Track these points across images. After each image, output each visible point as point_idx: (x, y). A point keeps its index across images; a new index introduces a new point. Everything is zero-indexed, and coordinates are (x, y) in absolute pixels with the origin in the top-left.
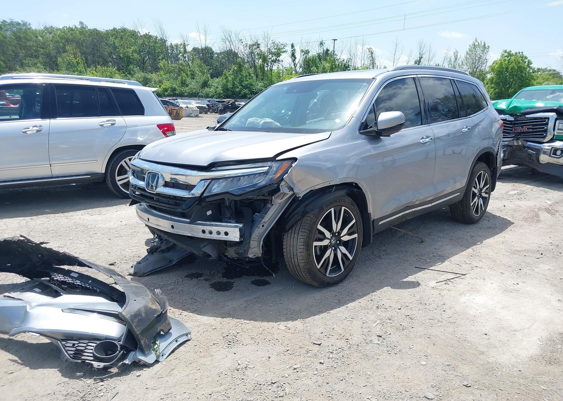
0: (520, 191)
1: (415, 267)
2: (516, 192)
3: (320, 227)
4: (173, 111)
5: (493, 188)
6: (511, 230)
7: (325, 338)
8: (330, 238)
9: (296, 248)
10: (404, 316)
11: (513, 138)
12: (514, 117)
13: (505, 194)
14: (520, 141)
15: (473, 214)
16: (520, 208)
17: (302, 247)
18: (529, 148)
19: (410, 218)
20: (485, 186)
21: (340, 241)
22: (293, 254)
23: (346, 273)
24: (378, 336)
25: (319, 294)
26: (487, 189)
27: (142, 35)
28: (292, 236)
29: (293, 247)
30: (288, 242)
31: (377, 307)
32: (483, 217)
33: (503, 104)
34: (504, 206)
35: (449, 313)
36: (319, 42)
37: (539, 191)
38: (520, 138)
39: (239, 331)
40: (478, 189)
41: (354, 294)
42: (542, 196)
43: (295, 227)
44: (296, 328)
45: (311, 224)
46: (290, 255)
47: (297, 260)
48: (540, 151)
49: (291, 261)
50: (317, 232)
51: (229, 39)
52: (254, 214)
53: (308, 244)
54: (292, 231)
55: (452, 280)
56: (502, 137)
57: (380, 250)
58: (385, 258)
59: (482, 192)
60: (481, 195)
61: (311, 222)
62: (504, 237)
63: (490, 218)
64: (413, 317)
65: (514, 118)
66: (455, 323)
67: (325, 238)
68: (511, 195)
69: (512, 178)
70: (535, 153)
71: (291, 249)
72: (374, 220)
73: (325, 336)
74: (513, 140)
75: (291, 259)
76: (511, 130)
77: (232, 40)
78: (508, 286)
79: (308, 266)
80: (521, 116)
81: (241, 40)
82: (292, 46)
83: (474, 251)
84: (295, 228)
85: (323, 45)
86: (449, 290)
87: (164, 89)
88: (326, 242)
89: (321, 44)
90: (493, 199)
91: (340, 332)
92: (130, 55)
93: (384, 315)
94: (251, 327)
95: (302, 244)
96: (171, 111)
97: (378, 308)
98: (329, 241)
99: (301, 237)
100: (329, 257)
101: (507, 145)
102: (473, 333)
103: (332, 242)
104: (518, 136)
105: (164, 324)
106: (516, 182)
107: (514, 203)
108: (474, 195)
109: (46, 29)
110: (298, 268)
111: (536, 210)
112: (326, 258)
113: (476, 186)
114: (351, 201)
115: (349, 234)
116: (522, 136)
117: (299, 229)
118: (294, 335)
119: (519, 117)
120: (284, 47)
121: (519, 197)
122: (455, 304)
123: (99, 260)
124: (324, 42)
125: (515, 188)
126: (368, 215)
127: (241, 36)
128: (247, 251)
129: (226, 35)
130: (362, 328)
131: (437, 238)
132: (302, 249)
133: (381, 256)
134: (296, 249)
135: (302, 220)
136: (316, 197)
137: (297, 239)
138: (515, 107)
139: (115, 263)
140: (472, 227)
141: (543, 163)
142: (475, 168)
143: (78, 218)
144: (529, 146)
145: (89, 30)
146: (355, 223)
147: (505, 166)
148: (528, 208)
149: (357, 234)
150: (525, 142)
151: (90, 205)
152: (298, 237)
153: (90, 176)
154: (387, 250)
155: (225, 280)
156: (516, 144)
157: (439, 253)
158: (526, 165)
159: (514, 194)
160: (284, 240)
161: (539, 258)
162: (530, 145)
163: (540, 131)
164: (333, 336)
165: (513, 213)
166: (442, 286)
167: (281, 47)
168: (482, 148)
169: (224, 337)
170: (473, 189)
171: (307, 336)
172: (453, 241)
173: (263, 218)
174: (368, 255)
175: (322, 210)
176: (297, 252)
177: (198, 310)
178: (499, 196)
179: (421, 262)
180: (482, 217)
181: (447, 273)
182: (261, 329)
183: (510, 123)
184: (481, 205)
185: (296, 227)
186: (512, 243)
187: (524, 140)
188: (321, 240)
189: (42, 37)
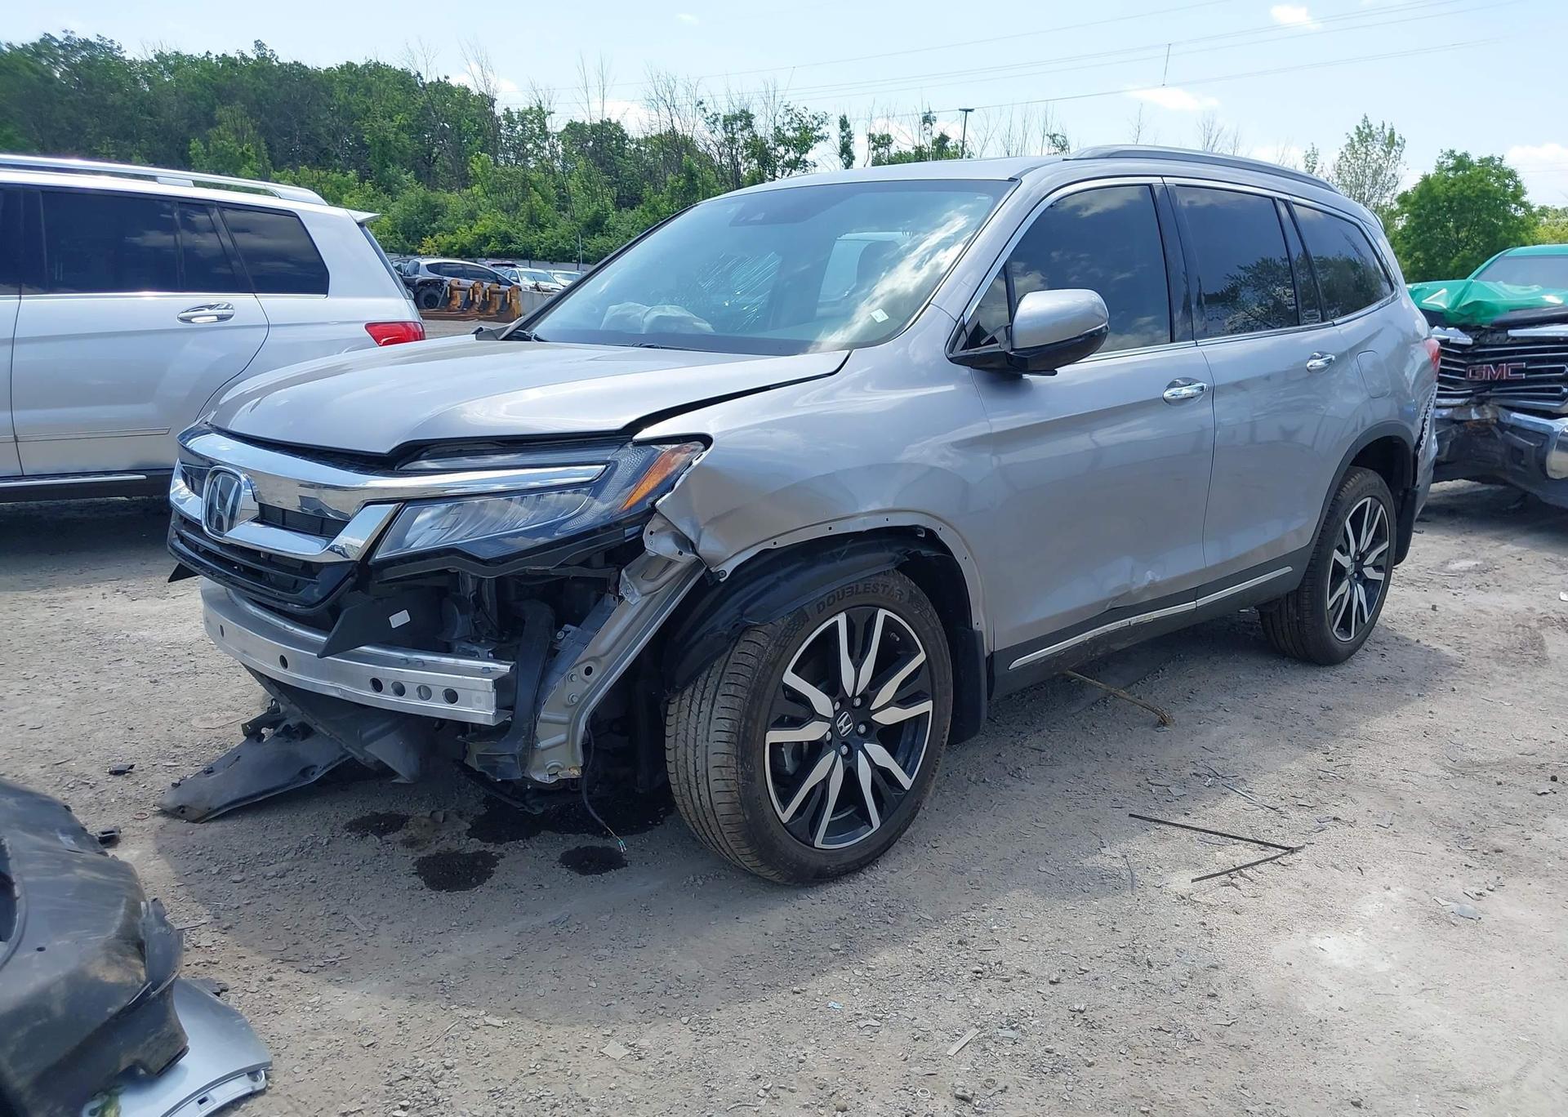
0: (1484, 560)
1: (1131, 815)
2: (1471, 563)
3: (791, 679)
4: (494, 296)
5: (1400, 552)
6: (1454, 690)
7: (763, 1102)
8: (832, 716)
9: (704, 749)
10: (1064, 1014)
11: (1468, 399)
12: (1474, 334)
13: (1439, 570)
14: (1490, 407)
15: (1333, 637)
16: (1483, 616)
17: (724, 748)
18: (1516, 429)
19: (1124, 645)
20: (1374, 544)
21: (871, 725)
22: (696, 771)
23: (888, 836)
24: (957, 1097)
25: (783, 914)
26: (1380, 555)
27: (428, 82)
28: (695, 708)
29: (696, 746)
30: (681, 727)
31: (977, 972)
32: (1366, 644)
33: (1441, 296)
34: (1434, 608)
35: (1230, 1001)
36: (921, 117)
37: (1542, 563)
38: (1489, 398)
39: (456, 1061)
40: (1353, 553)
41: (906, 914)
42: (1551, 579)
43: (705, 675)
44: (668, 1053)
45: (760, 667)
46: (685, 771)
47: (707, 793)
48: (1548, 440)
49: (690, 793)
50: (781, 696)
51: (669, 101)
52: (559, 627)
53: (744, 736)
54: (694, 689)
55: (1248, 872)
56: (1435, 394)
57: (1022, 745)
58: (1034, 779)
59: (1365, 564)
60: (1360, 573)
61: (759, 661)
62: (1431, 715)
63: (1386, 647)
64: (1100, 1015)
65: (1474, 337)
66: (1247, 1052)
67: (813, 715)
68: (1457, 574)
69: (1460, 519)
70: (1532, 444)
71: (690, 751)
72: (992, 653)
73: (761, 1093)
74: (1466, 404)
75: (689, 787)
76: (1463, 374)
77: (677, 103)
78: (1443, 903)
79: (744, 815)
80: (1493, 332)
81: (701, 103)
82: (844, 124)
83: (1332, 760)
84: (703, 682)
85: (931, 124)
86: (1237, 908)
87: (480, 236)
88: (813, 732)
89: (927, 119)
90: (1400, 584)
91: (824, 1074)
92: (392, 137)
93: (995, 1005)
94: (501, 1044)
95: (724, 737)
96: (488, 298)
97: (979, 975)
98: (828, 726)
99: (722, 714)
100: (825, 782)
101: (1447, 419)
102: (1309, 1097)
103: (841, 728)
104: (1485, 392)
105: (151, 1039)
106: (1470, 532)
107: (1466, 598)
108: (1339, 572)
109: (161, 57)
110: (711, 820)
111: (1534, 624)
112: (815, 786)
113: (1345, 547)
114: (911, 592)
115: (901, 701)
116: (1494, 392)
117: (719, 683)
118: (651, 1083)
119: (1489, 335)
120: (821, 125)
121: (1479, 580)
122: (1252, 966)
123: (84, 755)
124: (935, 115)
125: (1468, 551)
126: (974, 638)
127: (702, 93)
128: (524, 760)
129: (660, 89)
130: (905, 1060)
131: (1214, 711)
132: (726, 756)
133: (1023, 768)
134: (704, 755)
135: (728, 652)
136: (782, 573)
137: (710, 718)
138: (1477, 304)
139: (132, 767)
140: (1327, 676)
141: (1557, 477)
142: (1344, 489)
143: (85, 608)
144: (1517, 423)
145: (281, 65)
146: (926, 667)
147: (1440, 483)
148: (1509, 618)
149: (931, 702)
150: (1504, 410)
151: (142, 564)
152: (711, 713)
153: (143, 477)
154: (1043, 748)
155: (474, 846)
156: (1475, 417)
157: (1214, 764)
158: (1505, 483)
159: (1464, 571)
160: (668, 718)
161: (1545, 793)
162: (1520, 420)
163: (1549, 380)
164: (792, 1091)
165: (1461, 633)
166: (1214, 892)
167: (811, 126)
168: (1369, 423)
169: (391, 1085)
170: (1337, 555)
171: (698, 1091)
172: (1265, 724)
173: (586, 644)
174: (978, 763)
175: (802, 621)
176: (707, 766)
177: (338, 964)
178: (1419, 575)
179: (1150, 797)
180: (1363, 643)
181: (1236, 841)
182: (537, 1054)
183: (1459, 352)
184: (1360, 604)
185: (709, 676)
186: (1456, 734)
187: (1500, 406)
188: (797, 723)
189: (149, 81)
